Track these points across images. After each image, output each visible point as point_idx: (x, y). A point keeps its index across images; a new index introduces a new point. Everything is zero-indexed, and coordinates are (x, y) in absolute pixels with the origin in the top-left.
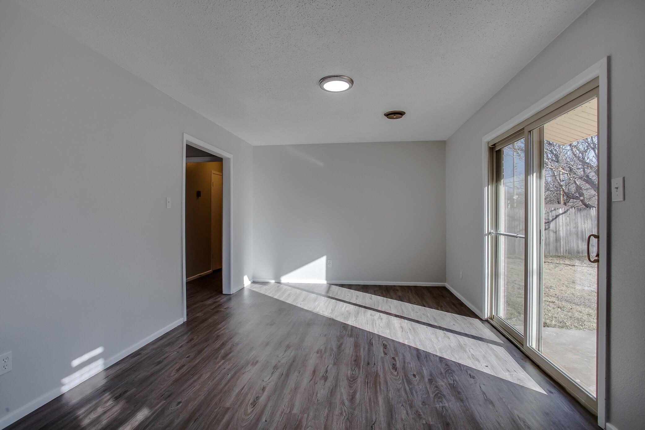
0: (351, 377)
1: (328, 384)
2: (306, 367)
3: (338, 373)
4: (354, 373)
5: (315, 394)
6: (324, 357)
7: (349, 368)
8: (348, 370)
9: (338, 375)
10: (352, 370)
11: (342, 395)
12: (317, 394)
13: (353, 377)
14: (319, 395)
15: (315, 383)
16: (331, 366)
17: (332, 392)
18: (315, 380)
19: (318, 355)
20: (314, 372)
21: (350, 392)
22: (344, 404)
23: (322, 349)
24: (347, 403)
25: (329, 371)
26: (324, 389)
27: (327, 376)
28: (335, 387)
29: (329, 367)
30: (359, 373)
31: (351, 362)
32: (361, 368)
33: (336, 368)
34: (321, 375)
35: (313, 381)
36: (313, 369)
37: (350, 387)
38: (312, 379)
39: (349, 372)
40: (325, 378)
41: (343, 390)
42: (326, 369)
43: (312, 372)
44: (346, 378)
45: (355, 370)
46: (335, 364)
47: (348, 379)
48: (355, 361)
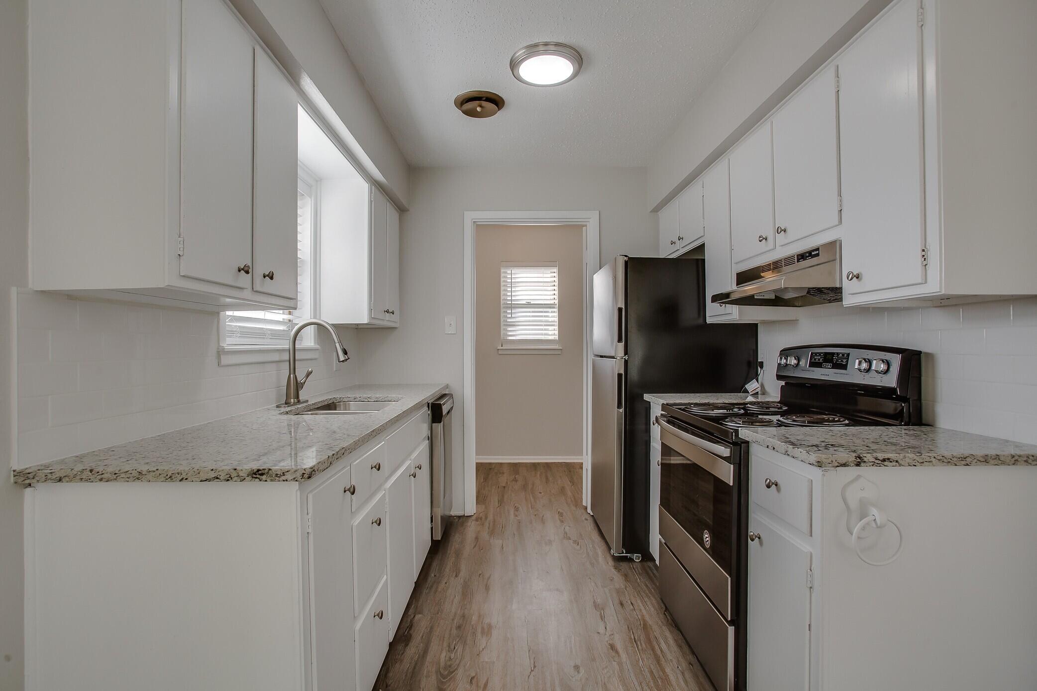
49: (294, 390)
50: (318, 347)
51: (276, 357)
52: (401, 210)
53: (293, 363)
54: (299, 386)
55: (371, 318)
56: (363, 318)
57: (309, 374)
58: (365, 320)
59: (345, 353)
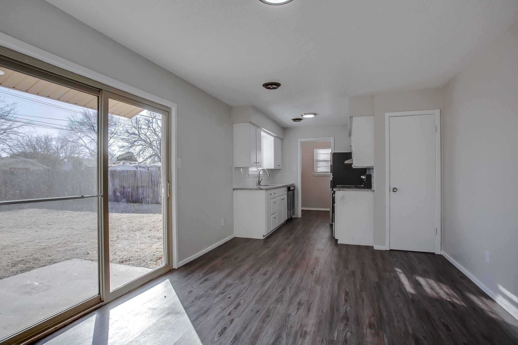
0: (279, 302)
1: (297, 300)
2: (317, 316)
3: (288, 307)
4: (275, 305)
5: (308, 294)
6: (299, 326)
7: (277, 310)
8: (279, 308)
9: (289, 305)
10: (275, 308)
11: (290, 292)
12: (306, 295)
13: (277, 302)
14: (305, 293)
15: (308, 301)
16: (293, 314)
17: (296, 294)
18: (308, 303)
19: (305, 329)
20: (309, 310)
21: (284, 293)
22: (290, 288)
23: (300, 338)
24: (288, 288)
25: (296, 310)
26: (301, 296)
27: (298, 305)
28: (293, 297)
29: (295, 312)
30: (271, 304)
31: (273, 316)
32: (267, 308)
33: (289, 312)
34: (303, 307)
35: (310, 303)
36: (310, 312)
37: (282, 296)
38: (311, 304)
39: (278, 306)
40: (300, 304)
41: (288, 294)
42: (298, 311)
43: (311, 310)
44: (283, 302)
45: (272, 308)
46: (289, 315)
47: (282, 301)
48: (268, 316)
49: (259, 183)
50: (263, 174)
51: (256, 176)
52: (282, 139)
53: (259, 177)
54: (260, 182)
55: (274, 167)
56: (273, 167)
57: (262, 179)
58: (273, 168)
59: (269, 175)
